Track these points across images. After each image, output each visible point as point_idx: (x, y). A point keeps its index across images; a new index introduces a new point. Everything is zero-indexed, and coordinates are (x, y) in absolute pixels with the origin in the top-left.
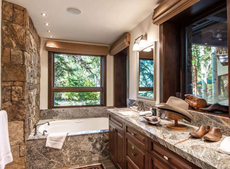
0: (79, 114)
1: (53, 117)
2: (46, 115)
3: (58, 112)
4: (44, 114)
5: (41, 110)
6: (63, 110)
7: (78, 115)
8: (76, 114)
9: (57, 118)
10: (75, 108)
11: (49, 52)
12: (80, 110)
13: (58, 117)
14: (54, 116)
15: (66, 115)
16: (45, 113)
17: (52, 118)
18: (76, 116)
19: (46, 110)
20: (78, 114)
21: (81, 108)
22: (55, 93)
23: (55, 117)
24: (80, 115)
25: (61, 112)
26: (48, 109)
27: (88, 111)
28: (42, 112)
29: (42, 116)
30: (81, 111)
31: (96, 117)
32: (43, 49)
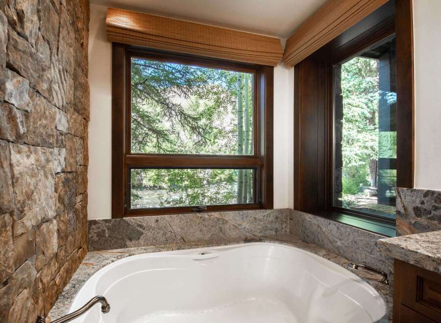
0: (201, 231)
1: (128, 243)
2: (107, 235)
3: (141, 226)
4: (100, 235)
5: (94, 222)
6: (157, 221)
7: (198, 235)
8: (192, 230)
9: (139, 245)
10: (190, 216)
11: (115, 46)
12: (204, 220)
13: (141, 241)
14: (131, 240)
15: (165, 234)
16: (104, 231)
17: (125, 246)
18: (192, 239)
19: (106, 221)
20: (198, 232)
21: (206, 215)
22: (132, 170)
23: (133, 242)
24: (204, 235)
25: (150, 228)
26: (113, 217)
27: (225, 222)
28: (93, 226)
29: (96, 238)
30: (206, 224)
31: (247, 240)
32: (97, 37)
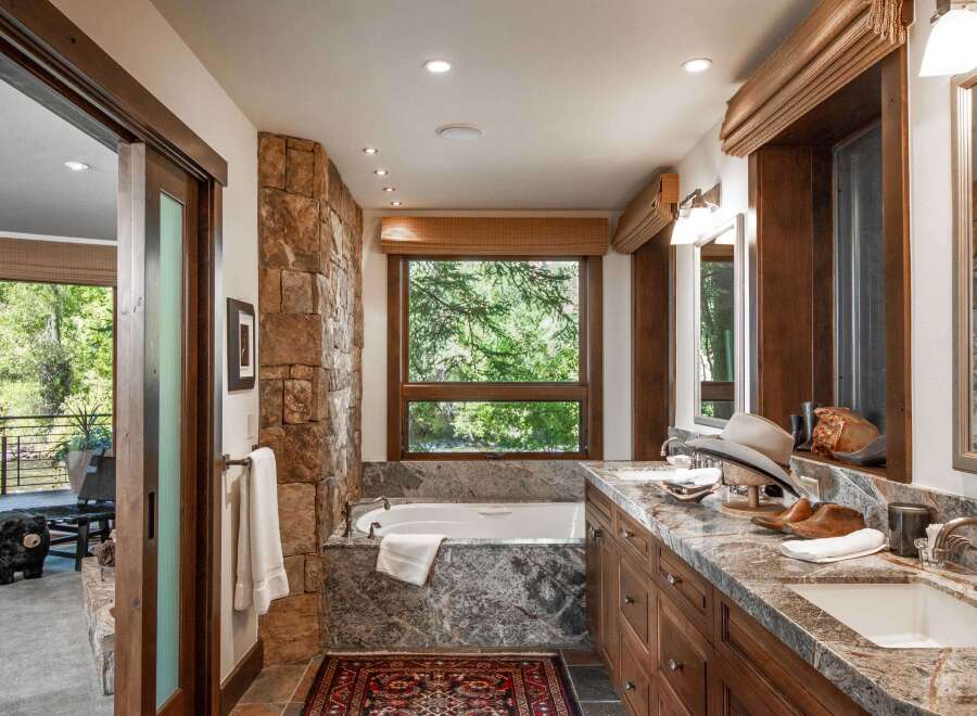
0: (495, 484)
1: (405, 491)
2: (382, 480)
3: (420, 472)
4: (375, 479)
5: (368, 464)
6: (439, 467)
7: (492, 489)
8: (482, 482)
9: (418, 496)
10: (482, 463)
11: (390, 257)
12: (500, 470)
13: (421, 491)
14: (408, 488)
15: (449, 484)
16: (379, 475)
17: (403, 495)
18: (484, 494)
19: (381, 463)
20: (492, 485)
21: (502, 464)
22: (412, 407)
23: (411, 491)
24: (499, 489)
25: (431, 475)
26: (389, 459)
27: (529, 474)
28: (368, 469)
29: (370, 483)
30: (503, 475)
31: (559, 500)
32: (372, 249)
